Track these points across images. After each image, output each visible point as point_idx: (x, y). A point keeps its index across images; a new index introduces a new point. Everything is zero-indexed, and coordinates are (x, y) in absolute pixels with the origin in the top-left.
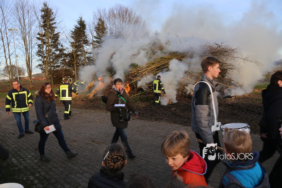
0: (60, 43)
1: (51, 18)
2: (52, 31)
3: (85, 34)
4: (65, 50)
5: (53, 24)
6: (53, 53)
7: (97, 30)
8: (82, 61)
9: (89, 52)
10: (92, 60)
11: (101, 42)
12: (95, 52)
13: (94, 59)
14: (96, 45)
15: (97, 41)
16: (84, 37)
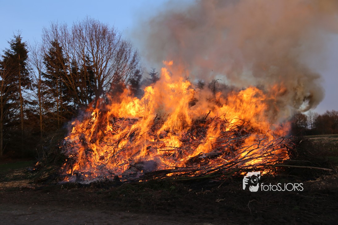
3: (26, 68)
7: (48, 62)
8: (15, 118)
9: (32, 101)
10: (36, 115)
11: (56, 83)
12: (43, 102)
13: (40, 113)
14: (44, 89)
15: (47, 83)
16: (22, 73)
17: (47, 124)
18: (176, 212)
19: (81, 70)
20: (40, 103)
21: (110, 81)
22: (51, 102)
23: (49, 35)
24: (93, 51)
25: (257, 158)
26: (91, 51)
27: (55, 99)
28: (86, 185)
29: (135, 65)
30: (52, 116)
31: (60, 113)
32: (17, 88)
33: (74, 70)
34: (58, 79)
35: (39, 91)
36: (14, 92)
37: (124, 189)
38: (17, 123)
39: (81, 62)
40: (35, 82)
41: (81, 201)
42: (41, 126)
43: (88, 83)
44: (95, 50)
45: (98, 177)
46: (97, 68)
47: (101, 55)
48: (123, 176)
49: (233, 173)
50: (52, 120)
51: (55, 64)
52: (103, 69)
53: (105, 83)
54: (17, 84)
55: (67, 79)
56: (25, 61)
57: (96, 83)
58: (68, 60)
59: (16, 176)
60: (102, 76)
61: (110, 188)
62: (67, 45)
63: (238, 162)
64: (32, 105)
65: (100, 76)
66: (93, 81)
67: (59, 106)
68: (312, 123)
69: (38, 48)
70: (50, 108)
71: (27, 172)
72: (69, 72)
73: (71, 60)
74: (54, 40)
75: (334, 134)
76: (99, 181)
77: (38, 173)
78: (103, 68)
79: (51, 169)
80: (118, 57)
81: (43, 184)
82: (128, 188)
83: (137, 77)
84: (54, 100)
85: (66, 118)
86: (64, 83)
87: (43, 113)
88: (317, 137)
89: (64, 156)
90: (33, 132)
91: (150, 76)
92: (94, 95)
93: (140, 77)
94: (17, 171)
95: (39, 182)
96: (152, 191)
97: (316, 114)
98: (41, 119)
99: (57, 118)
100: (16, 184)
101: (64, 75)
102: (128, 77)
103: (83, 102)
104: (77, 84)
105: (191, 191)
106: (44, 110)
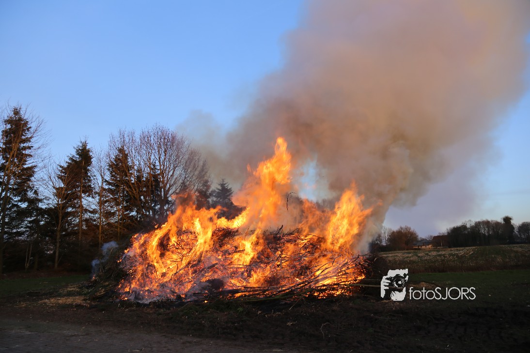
0: (34, 187)
1: (23, 137)
2: (20, 161)
3: (89, 174)
4: (41, 201)
5: (25, 148)
6: (14, 206)
7: (112, 169)
8: (74, 227)
9: (92, 210)
10: (96, 225)
11: (119, 191)
12: (104, 211)
13: (100, 223)
14: (106, 197)
15: (109, 190)
16: (84, 179)
17: (106, 235)
18: (244, 337)
19: (146, 178)
20: (101, 212)
21: (176, 190)
22: (112, 211)
23: (116, 141)
24: (160, 159)
25: (331, 277)
26: (158, 158)
27: (117, 208)
28: (145, 305)
29: (204, 175)
30: (112, 227)
31: (121, 223)
32: (78, 196)
33: (139, 178)
34: (121, 187)
35: (100, 199)
36: (75, 199)
37: (186, 310)
38: (75, 233)
39: (147, 170)
40: (97, 190)
41: (139, 322)
42: (100, 237)
43: (152, 192)
44: (163, 158)
45: (159, 296)
46: (163, 177)
47: (168, 163)
48: (186, 295)
49: (305, 293)
50: (112, 231)
51: (120, 171)
52: (170, 178)
53: (170, 192)
54: (78, 191)
55: (130, 188)
56: (89, 168)
57: (161, 191)
58: (133, 168)
59: (70, 291)
60: (168, 185)
61: (172, 309)
62: (134, 151)
63: (311, 282)
64: (92, 213)
65: (166, 184)
66: (158, 191)
67: (120, 216)
68: (386, 239)
69: (103, 155)
70: (111, 217)
71: (82, 287)
72: (133, 180)
73: (136, 168)
74: (120, 146)
75: (407, 250)
76: (160, 301)
77: (94, 289)
78: (169, 176)
79: (108, 285)
80: (185, 165)
81: (98, 302)
82: (191, 309)
83: (205, 188)
84: (115, 209)
85: (127, 229)
86: (127, 192)
87: (103, 222)
88: (391, 253)
89: (123, 271)
90: (91, 243)
91: (220, 186)
92: (158, 205)
93: (208, 187)
94: (71, 285)
95: (94, 299)
96: (218, 313)
97: (390, 230)
98: (100, 229)
99: (117, 228)
100: (70, 300)
101: (128, 183)
102: (196, 187)
103: (146, 212)
104: (141, 193)
105: (260, 314)
106: (104, 220)
